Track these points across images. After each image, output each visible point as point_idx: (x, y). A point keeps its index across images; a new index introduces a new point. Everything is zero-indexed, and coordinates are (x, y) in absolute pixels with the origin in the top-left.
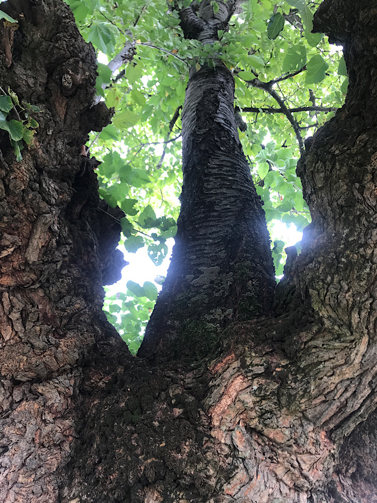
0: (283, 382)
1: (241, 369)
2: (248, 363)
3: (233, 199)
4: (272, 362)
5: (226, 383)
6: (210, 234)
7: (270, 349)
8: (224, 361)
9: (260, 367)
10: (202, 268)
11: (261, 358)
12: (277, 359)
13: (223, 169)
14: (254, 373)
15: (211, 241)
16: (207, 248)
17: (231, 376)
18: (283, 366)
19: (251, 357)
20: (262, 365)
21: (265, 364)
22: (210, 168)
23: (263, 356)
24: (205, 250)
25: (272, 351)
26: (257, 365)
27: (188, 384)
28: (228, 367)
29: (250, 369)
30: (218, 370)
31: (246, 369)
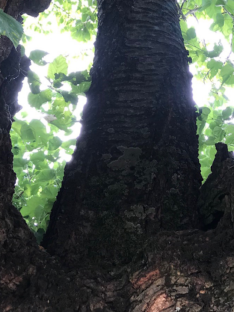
0: (205, 305)
1: (165, 288)
2: (173, 282)
3: (158, 58)
4: (197, 284)
5: (149, 300)
6: (132, 102)
7: (196, 269)
8: (148, 276)
9: (184, 287)
10: (120, 147)
11: (186, 278)
12: (201, 281)
13: (149, 15)
14: (178, 293)
15: (132, 111)
16: (127, 120)
17: (155, 293)
18: (207, 289)
19: (177, 276)
20: (186, 286)
21: (190, 285)
22: (134, 12)
23: (188, 276)
24: (125, 122)
25: (197, 273)
26: (182, 285)
27: (109, 297)
28: (152, 283)
29: (175, 288)
30: (141, 285)
31: (170, 288)
